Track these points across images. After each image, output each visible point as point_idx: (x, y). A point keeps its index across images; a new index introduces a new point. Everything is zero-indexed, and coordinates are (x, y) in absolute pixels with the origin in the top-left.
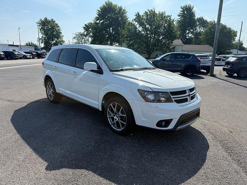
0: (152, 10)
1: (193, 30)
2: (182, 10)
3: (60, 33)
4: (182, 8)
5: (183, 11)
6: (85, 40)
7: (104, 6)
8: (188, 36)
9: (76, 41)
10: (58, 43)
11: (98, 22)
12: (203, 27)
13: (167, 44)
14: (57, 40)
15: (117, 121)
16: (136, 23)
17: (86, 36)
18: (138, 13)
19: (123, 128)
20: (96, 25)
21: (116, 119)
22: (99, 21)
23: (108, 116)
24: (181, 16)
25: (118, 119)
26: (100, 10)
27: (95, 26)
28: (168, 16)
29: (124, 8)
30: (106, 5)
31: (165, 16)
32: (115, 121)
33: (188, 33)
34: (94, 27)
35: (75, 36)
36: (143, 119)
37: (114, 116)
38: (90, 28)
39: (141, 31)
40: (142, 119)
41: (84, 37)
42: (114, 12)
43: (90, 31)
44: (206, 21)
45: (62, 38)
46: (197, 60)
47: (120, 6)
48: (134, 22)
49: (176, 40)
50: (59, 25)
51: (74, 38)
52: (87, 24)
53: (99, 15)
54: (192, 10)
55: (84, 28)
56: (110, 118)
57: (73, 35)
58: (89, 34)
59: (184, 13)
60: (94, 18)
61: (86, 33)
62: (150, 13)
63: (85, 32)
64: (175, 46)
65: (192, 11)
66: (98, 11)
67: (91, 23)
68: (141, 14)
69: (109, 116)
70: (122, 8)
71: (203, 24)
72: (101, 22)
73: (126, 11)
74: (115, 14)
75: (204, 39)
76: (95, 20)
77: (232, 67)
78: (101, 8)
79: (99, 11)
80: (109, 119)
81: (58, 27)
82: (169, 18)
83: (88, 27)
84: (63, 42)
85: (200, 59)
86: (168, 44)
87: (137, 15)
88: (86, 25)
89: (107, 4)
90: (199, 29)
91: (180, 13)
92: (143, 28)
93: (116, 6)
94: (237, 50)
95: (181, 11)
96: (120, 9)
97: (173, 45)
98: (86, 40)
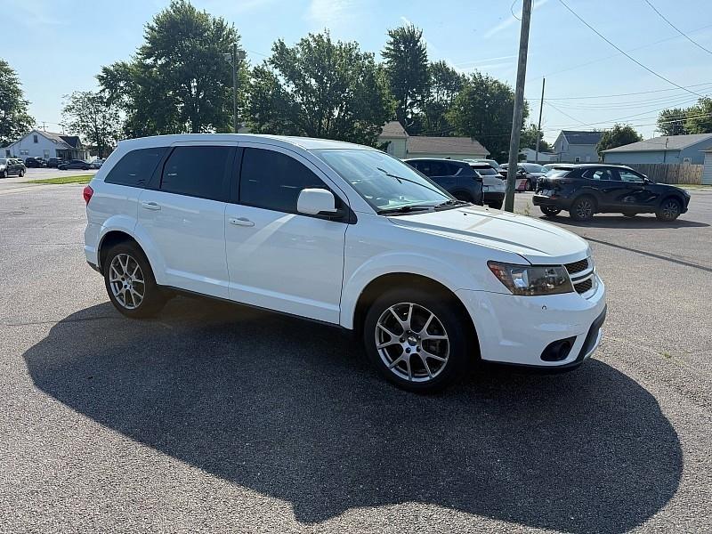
0: (320, 36)
1: (423, 97)
2: (392, 40)
3: (18, 92)
4: (392, 36)
5: (396, 43)
6: (104, 117)
7: (167, 15)
8: (412, 113)
9: (74, 119)
10: (11, 124)
11: (149, 61)
12: (448, 88)
13: (368, 134)
14: (6, 114)
15: (414, 357)
16: (277, 72)
17: (108, 105)
18: (282, 44)
19: (435, 373)
20: (143, 72)
21: (408, 351)
22: (152, 59)
23: (378, 344)
24: (392, 56)
25: (418, 350)
26: (155, 25)
27: (143, 76)
28: (367, 56)
29: (230, 26)
30: (174, 11)
31: (357, 55)
32: (406, 357)
33: (412, 105)
34: (139, 77)
35: (71, 103)
36: (504, 342)
37: (402, 341)
38: (121, 80)
39: (290, 93)
40: (502, 343)
41: (104, 108)
42: (201, 35)
43: (122, 88)
44: (454, 73)
45: (24, 109)
46: (474, 178)
47: (217, 19)
48: (270, 68)
49: (391, 123)
50: (10, 67)
51: (69, 109)
52: (112, 68)
53: (152, 40)
54: (418, 41)
55: (101, 78)
56: (382, 349)
57: (65, 100)
58: (118, 97)
59: (397, 50)
60: (139, 51)
61: (107, 95)
62: (318, 45)
63: (104, 90)
64: (388, 141)
65: (419, 44)
66: (148, 30)
67: (124, 65)
68: (289, 46)
69: (381, 343)
70: (225, 24)
71: (446, 81)
72: (159, 62)
73: (238, 34)
74: (205, 41)
75: (456, 122)
76: (140, 57)
77: (558, 193)
78: (157, 20)
79: (152, 29)
80: (380, 351)
81: (8, 72)
82: (369, 62)
83: (113, 76)
84: (29, 122)
85: (481, 176)
86: (370, 133)
87: (277, 47)
88: (105, 70)
89: (177, 10)
90: (438, 95)
91: (388, 49)
92: (297, 85)
93: (204, 17)
94: (535, 152)
95: (391, 44)
96: (220, 27)
97: (383, 138)
98: (108, 116)
